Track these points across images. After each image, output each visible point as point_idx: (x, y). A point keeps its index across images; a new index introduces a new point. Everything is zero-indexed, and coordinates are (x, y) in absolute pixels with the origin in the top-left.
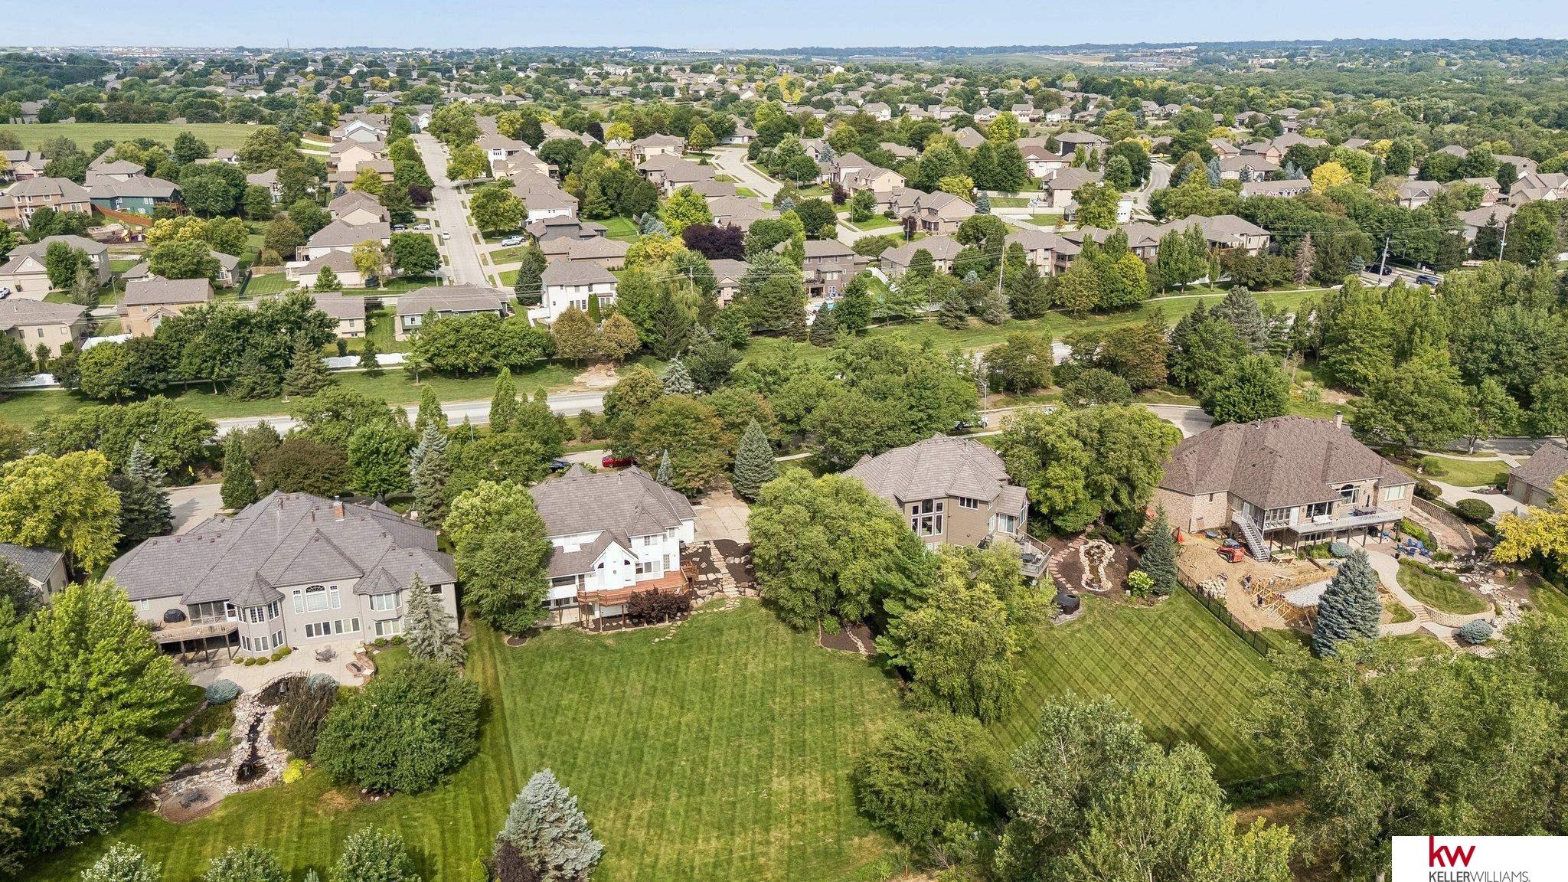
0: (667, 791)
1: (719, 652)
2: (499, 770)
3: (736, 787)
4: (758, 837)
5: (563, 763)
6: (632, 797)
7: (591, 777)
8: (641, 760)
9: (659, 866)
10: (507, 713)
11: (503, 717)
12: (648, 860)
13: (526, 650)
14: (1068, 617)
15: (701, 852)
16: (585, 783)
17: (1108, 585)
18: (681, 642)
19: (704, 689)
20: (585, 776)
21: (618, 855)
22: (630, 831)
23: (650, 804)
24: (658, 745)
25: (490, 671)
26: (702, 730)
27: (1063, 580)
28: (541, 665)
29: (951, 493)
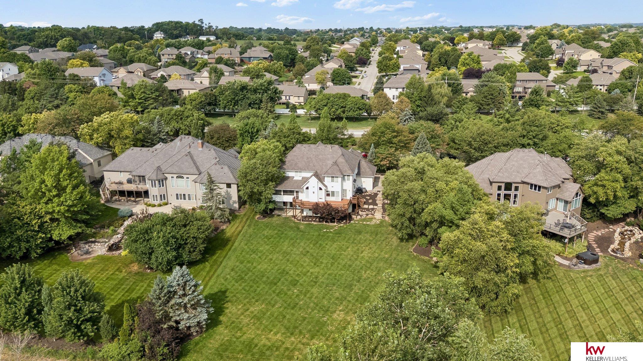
0: (276, 302)
1: (353, 242)
2: (208, 272)
3: (313, 310)
4: (305, 340)
5: (239, 275)
6: (257, 301)
7: (245, 286)
8: (275, 284)
9: (241, 339)
10: (233, 248)
11: (230, 249)
12: (239, 334)
13: (262, 222)
14: (586, 266)
15: (268, 339)
16: (240, 288)
17: (628, 253)
18: (336, 234)
19: (333, 258)
20: (243, 285)
21: (227, 327)
22: (242, 317)
23: (263, 306)
24: (290, 279)
25: (240, 228)
26: (317, 277)
27: (595, 246)
28: (264, 230)
29: (525, 180)
